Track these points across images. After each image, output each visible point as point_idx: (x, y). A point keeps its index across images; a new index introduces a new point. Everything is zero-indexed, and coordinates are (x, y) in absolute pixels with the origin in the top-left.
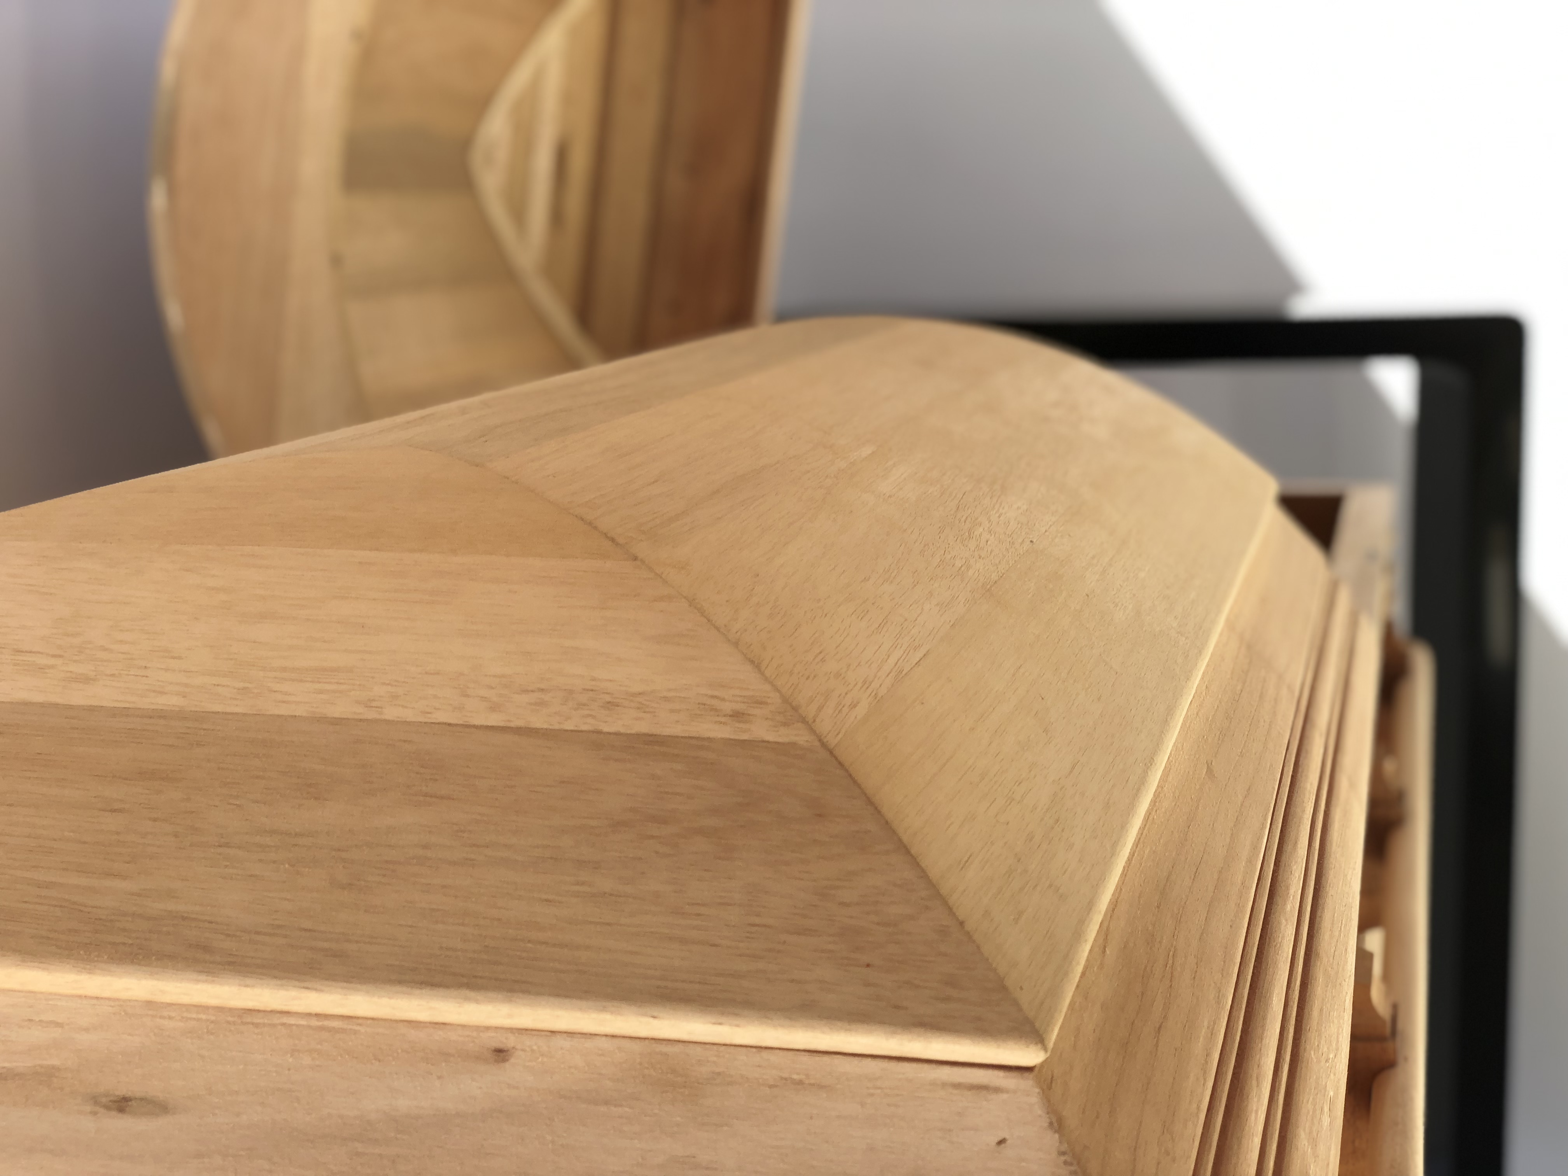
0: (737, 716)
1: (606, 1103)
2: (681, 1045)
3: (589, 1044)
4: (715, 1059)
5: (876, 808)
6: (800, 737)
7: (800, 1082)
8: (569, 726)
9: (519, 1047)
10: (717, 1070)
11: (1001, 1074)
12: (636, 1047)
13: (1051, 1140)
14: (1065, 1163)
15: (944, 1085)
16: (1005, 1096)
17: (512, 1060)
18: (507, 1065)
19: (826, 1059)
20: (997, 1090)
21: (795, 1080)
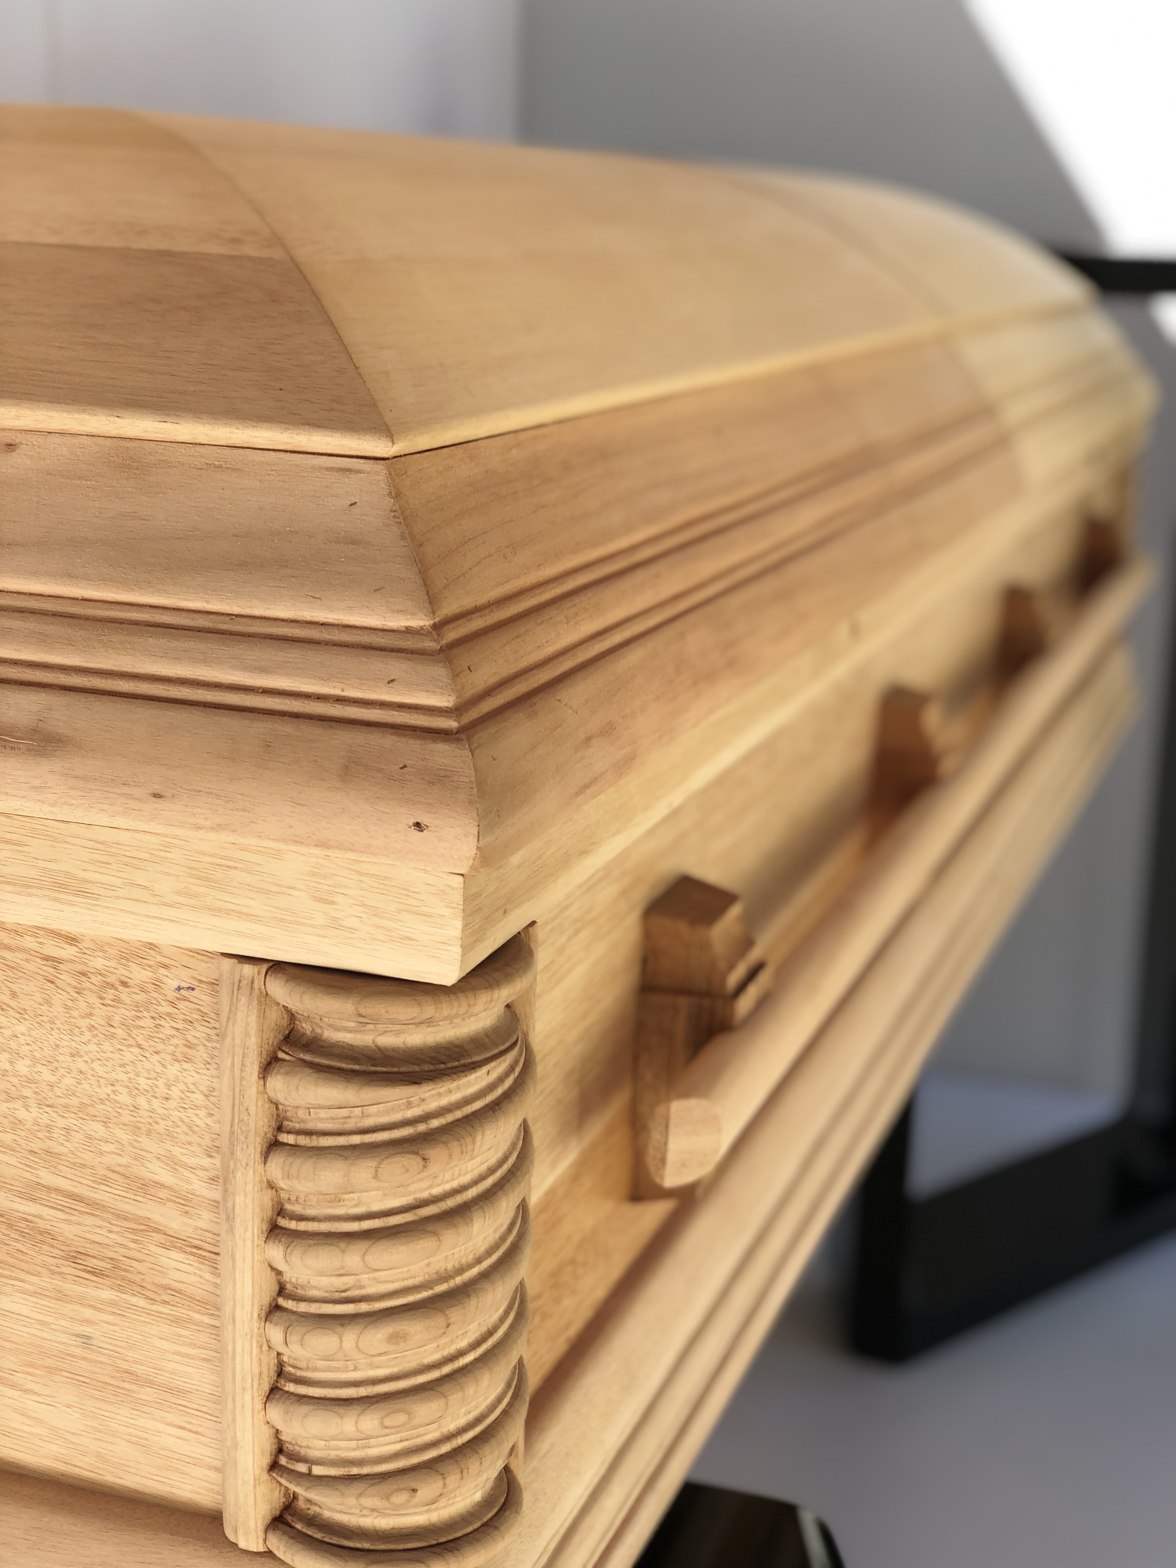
0: (234, 241)
1: (80, 478)
2: (139, 442)
3: (74, 440)
4: (162, 451)
5: (317, 298)
6: (277, 254)
7: (220, 467)
8: (108, 244)
9: (24, 442)
10: (162, 458)
11: (362, 461)
12: (108, 442)
13: (389, 502)
14: (394, 517)
15: (321, 468)
16: (362, 475)
17: (18, 451)
18: (13, 454)
19: (241, 451)
20: (358, 472)
21: (216, 465)
